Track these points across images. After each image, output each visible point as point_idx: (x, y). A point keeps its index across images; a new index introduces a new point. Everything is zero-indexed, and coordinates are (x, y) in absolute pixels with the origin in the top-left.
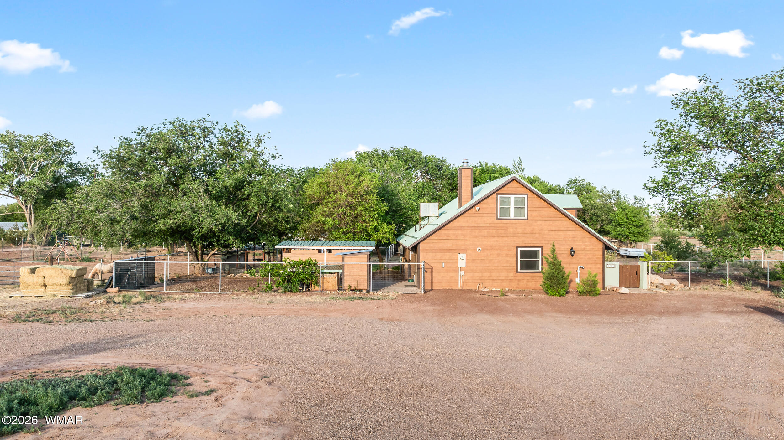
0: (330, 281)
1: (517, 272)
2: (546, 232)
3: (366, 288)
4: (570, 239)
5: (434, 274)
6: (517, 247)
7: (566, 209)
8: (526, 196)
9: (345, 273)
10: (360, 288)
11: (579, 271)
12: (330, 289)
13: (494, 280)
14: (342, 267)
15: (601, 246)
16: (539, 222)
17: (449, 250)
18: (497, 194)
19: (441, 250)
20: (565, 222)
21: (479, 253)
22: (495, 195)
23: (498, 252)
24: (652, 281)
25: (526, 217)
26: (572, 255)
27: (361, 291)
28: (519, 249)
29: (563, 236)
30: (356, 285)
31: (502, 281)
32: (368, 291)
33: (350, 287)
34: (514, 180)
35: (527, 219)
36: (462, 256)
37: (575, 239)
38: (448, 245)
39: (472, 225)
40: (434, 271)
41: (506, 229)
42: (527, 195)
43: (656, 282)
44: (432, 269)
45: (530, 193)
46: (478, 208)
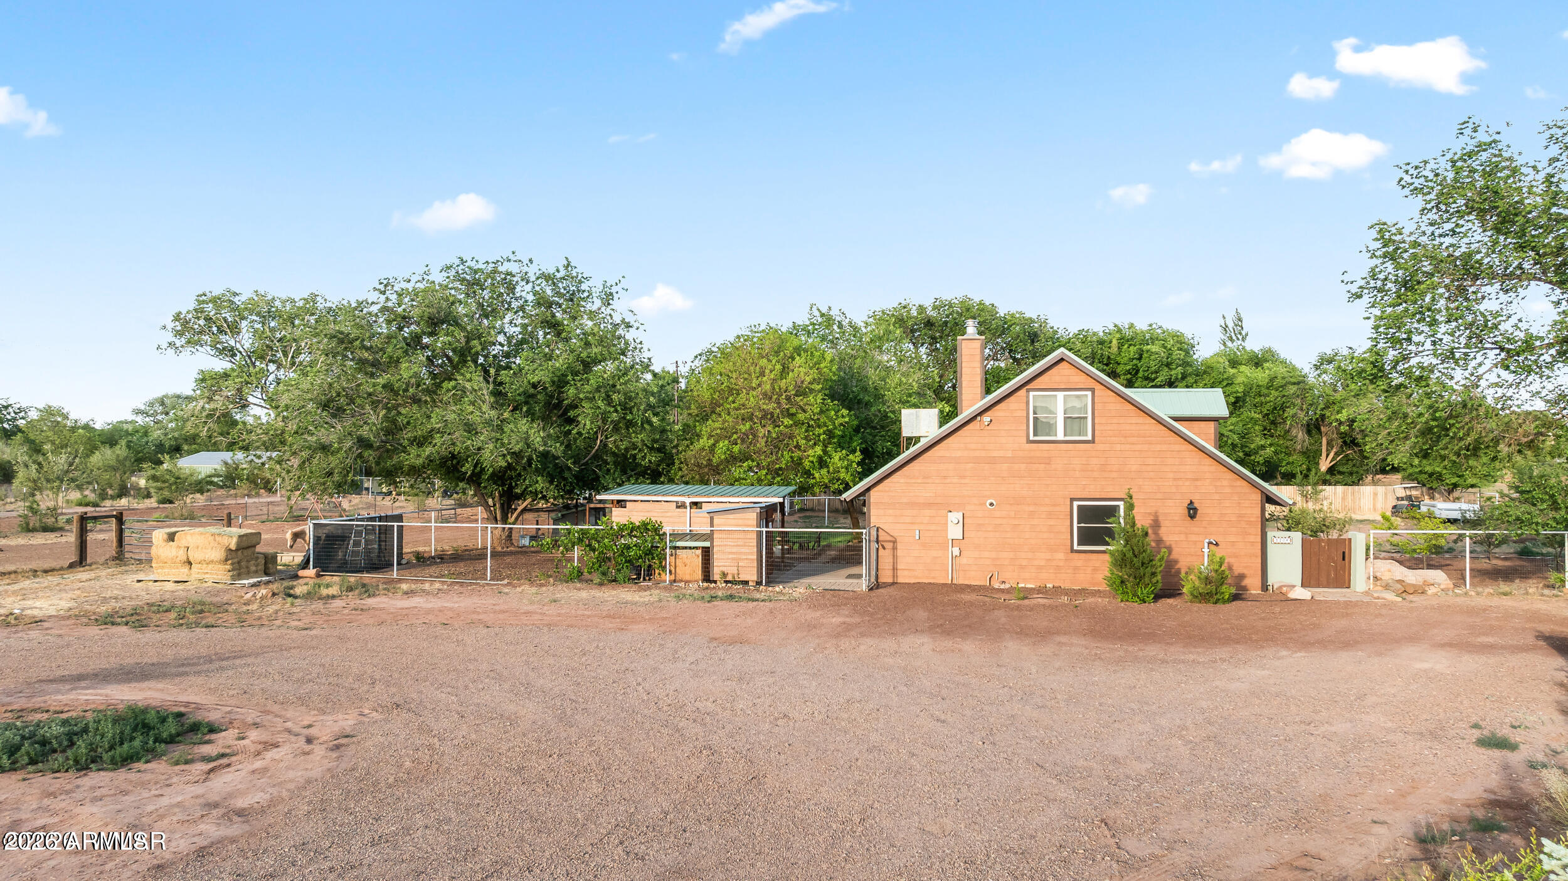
0: (688, 564)
1: (1072, 551)
2: (1134, 468)
3: (755, 578)
4: (1187, 483)
5: (899, 553)
6: (1072, 500)
7: (1176, 419)
8: (1089, 393)
9: (715, 549)
10: (743, 577)
11: (1206, 550)
12: (687, 578)
13: (1022, 567)
14: (709, 537)
15: (1257, 497)
16: (1118, 447)
17: (929, 505)
18: (1028, 391)
19: (912, 505)
20: (1177, 447)
21: (991, 510)
22: (1023, 392)
23: (1032, 508)
24: (1378, 575)
25: (1089, 438)
26: (1192, 517)
27: (746, 583)
28: (1076, 504)
29: (1171, 475)
30: (736, 572)
31: (1040, 568)
32: (759, 583)
33: (724, 575)
34: (1062, 360)
35: (1093, 441)
36: (955, 516)
37: (1199, 483)
38: (928, 495)
39: (977, 454)
40: (899, 546)
41: (1048, 461)
42: (1093, 390)
43: (1386, 577)
44: (894, 542)
45: (1098, 387)
46: (986, 419)
